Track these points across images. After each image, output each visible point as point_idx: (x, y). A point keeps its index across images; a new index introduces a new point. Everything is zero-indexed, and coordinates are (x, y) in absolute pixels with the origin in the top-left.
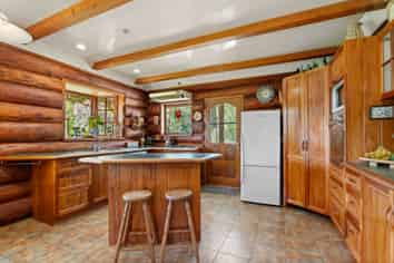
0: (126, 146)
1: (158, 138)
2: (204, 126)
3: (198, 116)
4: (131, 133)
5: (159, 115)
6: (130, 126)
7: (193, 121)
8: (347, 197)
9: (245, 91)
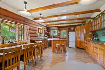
0: (45, 38)
1: (50, 36)
2: (60, 34)
3: (59, 32)
4: (46, 35)
5: (50, 32)
6: (45, 34)
7: (58, 33)
8: (86, 44)
9: (68, 28)
